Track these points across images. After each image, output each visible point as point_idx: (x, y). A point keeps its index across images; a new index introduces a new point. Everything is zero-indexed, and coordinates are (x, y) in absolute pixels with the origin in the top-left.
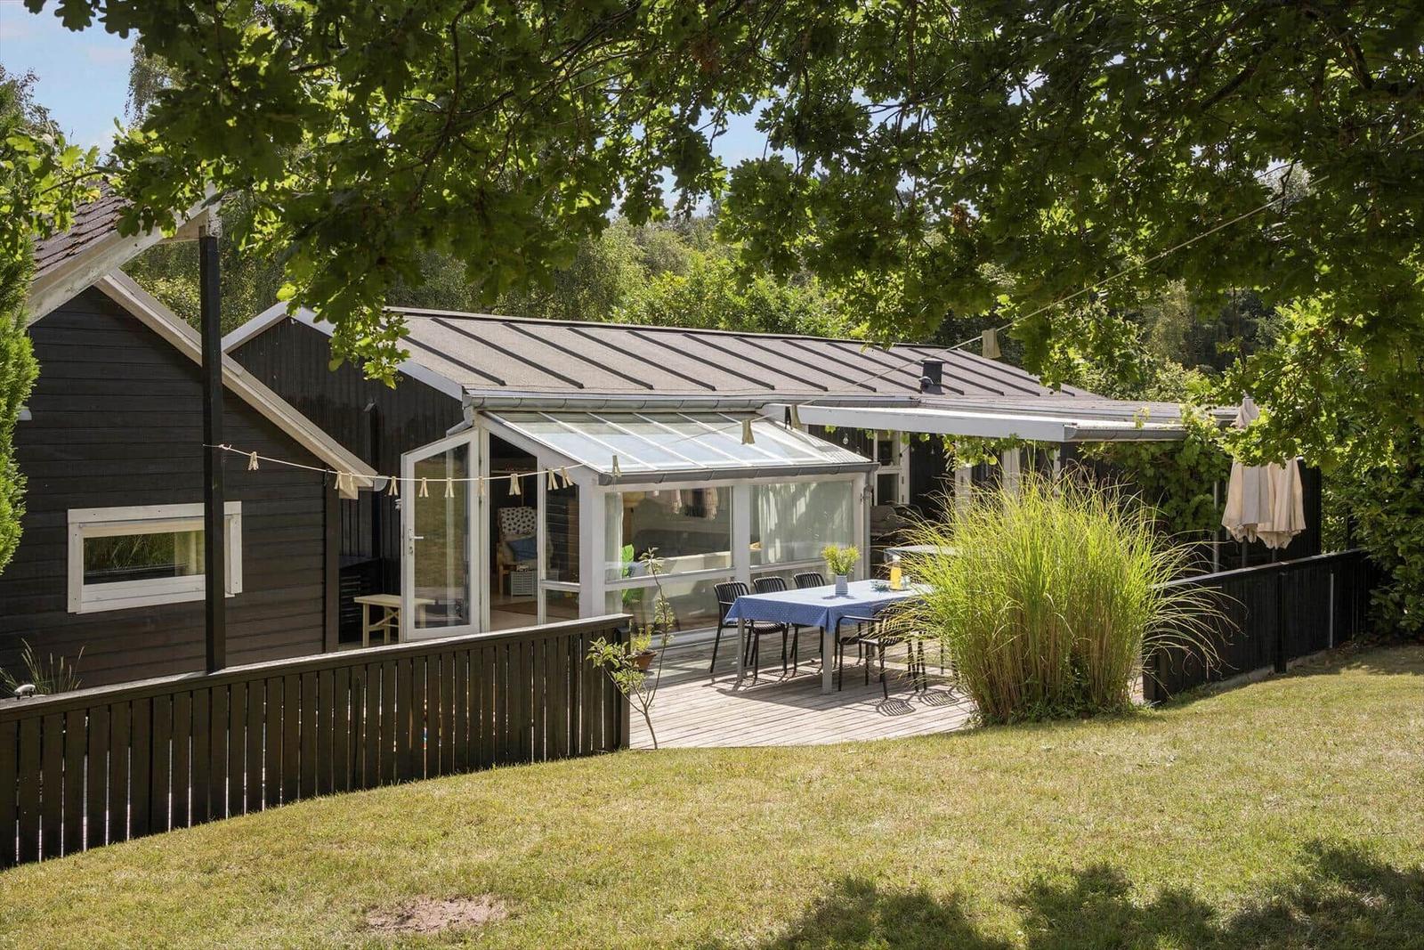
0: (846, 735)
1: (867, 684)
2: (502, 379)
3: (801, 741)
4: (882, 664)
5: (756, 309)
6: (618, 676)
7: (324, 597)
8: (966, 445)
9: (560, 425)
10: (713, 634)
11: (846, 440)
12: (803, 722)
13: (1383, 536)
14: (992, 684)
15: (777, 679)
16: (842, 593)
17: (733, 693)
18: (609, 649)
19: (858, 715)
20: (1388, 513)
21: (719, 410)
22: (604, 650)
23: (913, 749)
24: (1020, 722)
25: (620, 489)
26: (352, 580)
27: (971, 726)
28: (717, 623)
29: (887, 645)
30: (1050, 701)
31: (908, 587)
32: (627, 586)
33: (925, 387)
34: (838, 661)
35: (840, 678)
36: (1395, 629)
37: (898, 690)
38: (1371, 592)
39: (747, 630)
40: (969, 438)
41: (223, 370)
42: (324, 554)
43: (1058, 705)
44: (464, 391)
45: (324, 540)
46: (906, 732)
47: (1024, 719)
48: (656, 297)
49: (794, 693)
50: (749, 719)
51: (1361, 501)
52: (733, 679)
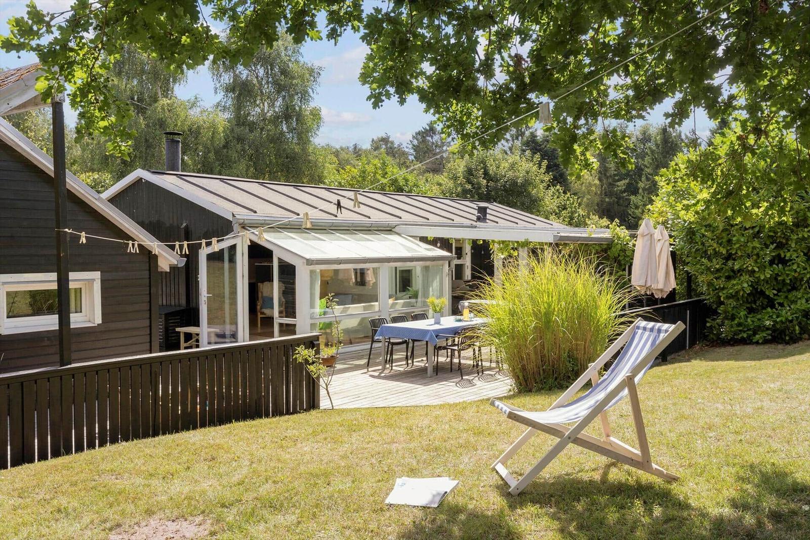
0: (442, 399)
1: (451, 371)
2: (255, 210)
3: (418, 403)
4: (460, 361)
5: (392, 185)
6: (311, 368)
7: (150, 326)
8: (501, 245)
9: (286, 235)
10: (369, 346)
11: (439, 245)
12: (417, 393)
13: (713, 290)
14: (524, 369)
15: (402, 369)
16: (438, 322)
17: (379, 377)
18: (306, 352)
19: (448, 388)
20: (716, 278)
21: (372, 229)
22: (303, 353)
23: (482, 407)
24: (539, 390)
25: (318, 268)
26: (175, 319)
27: (512, 393)
28: (371, 340)
29: (463, 350)
30: (556, 379)
31: (473, 319)
32: (322, 321)
33: (479, 219)
34: (436, 359)
35: (437, 369)
36: (719, 338)
37: (468, 374)
38: (707, 319)
39: (387, 344)
40: (503, 242)
41: (67, 180)
42: (150, 302)
43: (561, 380)
44: (233, 215)
45: (150, 294)
46: (474, 397)
47: (542, 389)
48: (342, 179)
49: (412, 377)
50: (387, 391)
51: (702, 273)
52: (378, 370)
